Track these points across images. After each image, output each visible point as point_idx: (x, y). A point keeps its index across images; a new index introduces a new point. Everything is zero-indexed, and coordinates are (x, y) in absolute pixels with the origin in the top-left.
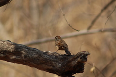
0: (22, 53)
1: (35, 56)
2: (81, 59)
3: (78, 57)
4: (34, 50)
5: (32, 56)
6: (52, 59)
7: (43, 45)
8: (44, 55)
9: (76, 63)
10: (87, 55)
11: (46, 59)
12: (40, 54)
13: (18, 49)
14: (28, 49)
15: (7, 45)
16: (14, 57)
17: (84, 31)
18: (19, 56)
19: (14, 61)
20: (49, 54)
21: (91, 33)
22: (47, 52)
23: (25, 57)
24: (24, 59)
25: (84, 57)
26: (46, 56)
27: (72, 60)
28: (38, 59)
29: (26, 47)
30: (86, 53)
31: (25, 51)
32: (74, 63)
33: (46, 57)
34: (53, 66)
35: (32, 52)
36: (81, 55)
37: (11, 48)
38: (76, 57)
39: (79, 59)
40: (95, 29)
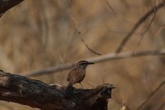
0: (20, 88)
1: (38, 91)
2: (101, 94)
4: (36, 83)
5: (33, 91)
6: (62, 96)
8: (50, 90)
9: (95, 101)
10: (110, 89)
11: (53, 95)
12: (44, 88)
13: (14, 81)
14: (27, 81)
16: (8, 93)
17: (112, 55)
18: (15, 91)
19: (9, 99)
20: (58, 88)
22: (55, 86)
23: (23, 93)
24: (22, 95)
25: (106, 92)
26: (53, 91)
27: (90, 97)
28: (42, 96)
29: (25, 79)
30: (109, 86)
31: (24, 85)
32: (93, 101)
34: (64, 106)
35: (34, 85)
36: (102, 88)
37: (3, 81)
38: (95, 92)
39: (99, 95)
40: (126, 52)
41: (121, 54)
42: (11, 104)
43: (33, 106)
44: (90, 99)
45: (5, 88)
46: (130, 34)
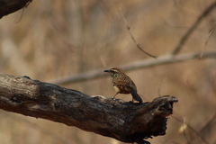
0: (51, 100)
1: (75, 105)
2: (160, 109)
3: (155, 107)
4: (73, 93)
5: (69, 104)
6: (106, 110)
7: (89, 84)
8: (91, 103)
9: (151, 118)
10: (171, 103)
12: (84, 100)
13: (43, 93)
14: (62, 91)
15: (23, 85)
16: (36, 107)
17: (167, 57)
18: (45, 104)
19: (37, 114)
20: (102, 100)
21: (180, 61)
22: (97, 98)
23: (57, 107)
24: (54, 110)
25: (166, 106)
26: (95, 104)
27: (145, 112)
28: (81, 111)
29: (58, 88)
30: (169, 99)
31: (57, 96)
32: (148, 118)
33: (95, 106)
34: (109, 124)
35: (70, 96)
36: (160, 102)
37: (30, 90)
38: (151, 106)
39: (157, 110)
40: (186, 54)
41: (179, 56)
42: (40, 120)
43: (69, 123)
44: (145, 115)
45: (32, 99)
46: (191, 30)
